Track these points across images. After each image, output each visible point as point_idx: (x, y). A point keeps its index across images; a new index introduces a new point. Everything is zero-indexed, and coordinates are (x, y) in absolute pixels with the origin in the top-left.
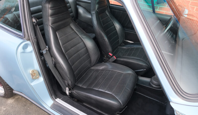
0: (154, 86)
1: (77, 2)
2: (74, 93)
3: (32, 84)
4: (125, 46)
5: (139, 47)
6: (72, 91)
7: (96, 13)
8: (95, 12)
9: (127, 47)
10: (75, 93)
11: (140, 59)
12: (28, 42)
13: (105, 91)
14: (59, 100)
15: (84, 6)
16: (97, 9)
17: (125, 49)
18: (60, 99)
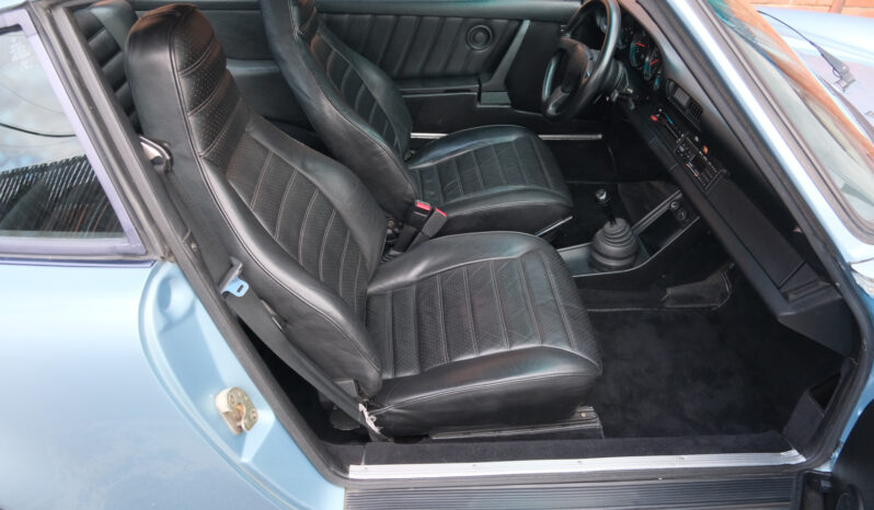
0: (613, 263)
2: (389, 413)
3: (247, 458)
4: (422, 160)
5: (482, 145)
6: (382, 411)
9: (433, 159)
10: (395, 410)
11: (521, 187)
12: (168, 268)
13: (511, 346)
14: (358, 472)
17: (430, 168)
18: (359, 464)
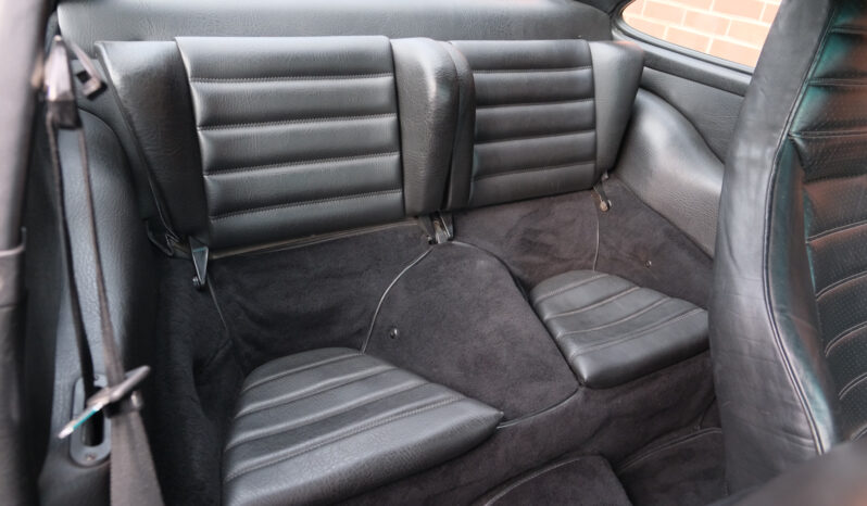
1: (645, 69)
7: (780, 158)
8: (771, 150)
15: (685, 106)
16: (803, 132)
